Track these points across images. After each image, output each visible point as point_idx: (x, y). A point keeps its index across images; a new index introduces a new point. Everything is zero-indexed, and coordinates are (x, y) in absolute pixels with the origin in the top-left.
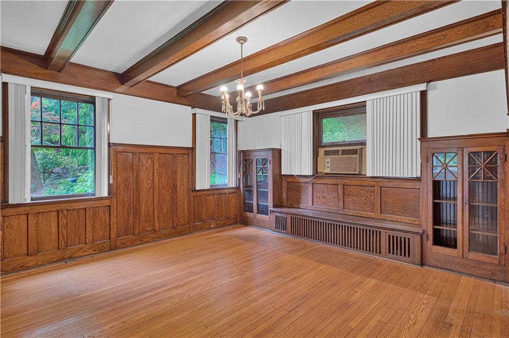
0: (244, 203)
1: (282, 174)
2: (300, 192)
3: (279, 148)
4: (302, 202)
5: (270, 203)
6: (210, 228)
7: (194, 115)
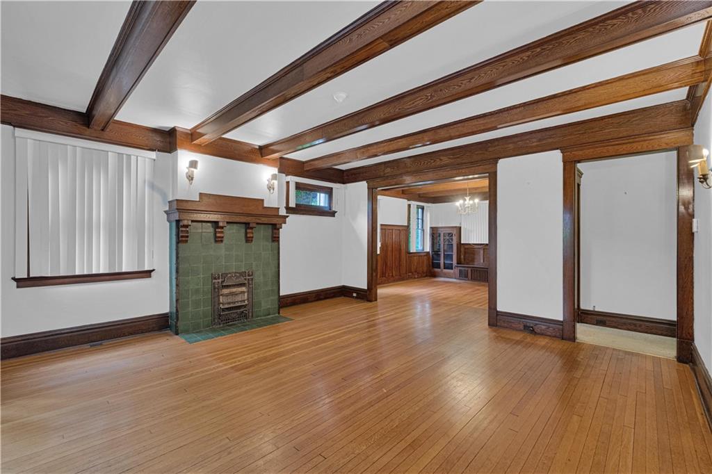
0: (433, 263)
1: (462, 242)
2: (474, 254)
3: (458, 225)
4: (476, 260)
5: (455, 262)
6: (415, 278)
7: (409, 206)
